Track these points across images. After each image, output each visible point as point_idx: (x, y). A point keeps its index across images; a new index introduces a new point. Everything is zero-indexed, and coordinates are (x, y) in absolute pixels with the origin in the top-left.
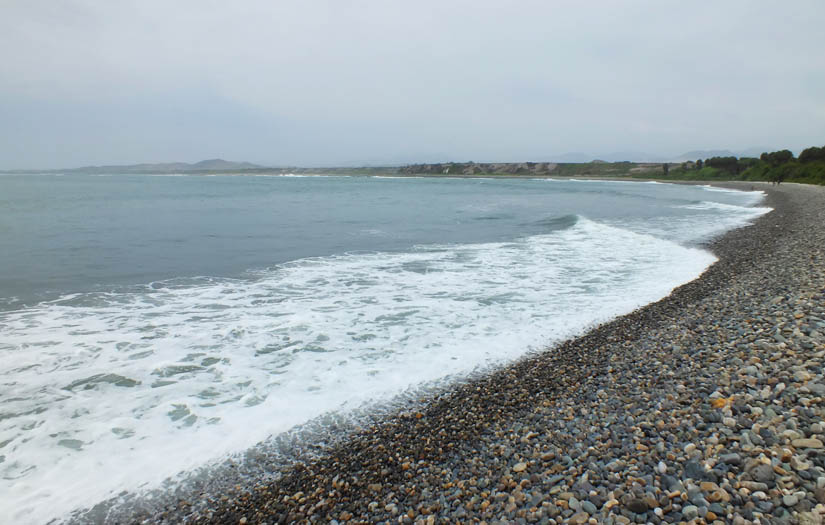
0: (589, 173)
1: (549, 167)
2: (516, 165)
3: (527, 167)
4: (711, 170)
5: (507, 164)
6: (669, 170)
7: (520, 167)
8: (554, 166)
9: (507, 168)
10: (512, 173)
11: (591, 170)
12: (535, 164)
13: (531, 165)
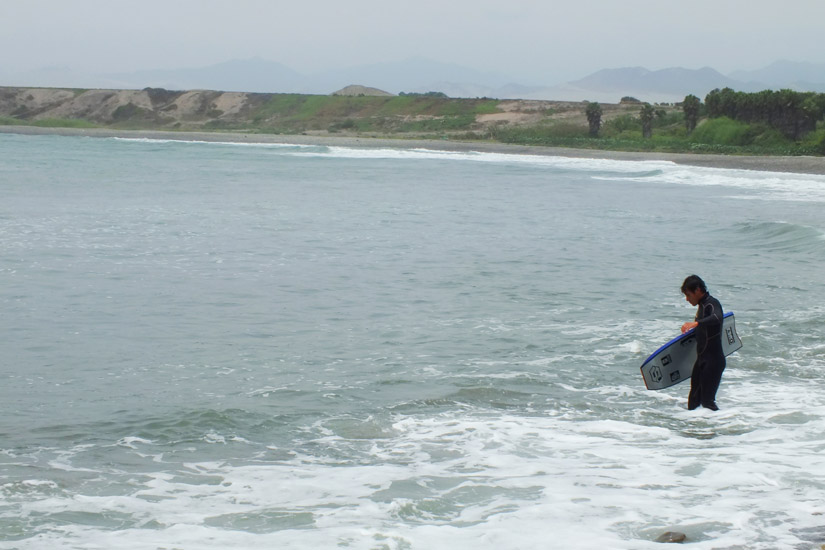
0: (349, 125)
1: (221, 104)
2: (108, 95)
3: (146, 104)
4: (728, 126)
5: (79, 91)
6: (604, 119)
7: (123, 102)
8: (239, 103)
9: (79, 106)
10: (99, 120)
11: (355, 117)
12: (177, 94)
13: (160, 96)
